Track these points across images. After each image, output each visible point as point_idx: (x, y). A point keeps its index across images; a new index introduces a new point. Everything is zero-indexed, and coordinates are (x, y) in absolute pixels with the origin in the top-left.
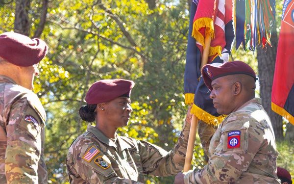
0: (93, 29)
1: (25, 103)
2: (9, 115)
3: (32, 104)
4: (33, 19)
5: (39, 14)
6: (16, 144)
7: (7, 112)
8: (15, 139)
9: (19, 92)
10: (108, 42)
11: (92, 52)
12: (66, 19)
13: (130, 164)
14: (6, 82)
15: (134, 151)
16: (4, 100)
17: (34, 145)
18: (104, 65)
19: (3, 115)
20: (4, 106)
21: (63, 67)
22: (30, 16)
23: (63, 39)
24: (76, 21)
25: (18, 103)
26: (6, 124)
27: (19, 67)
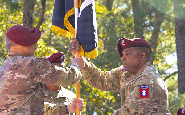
4: (35, 17)
27: (24, 47)
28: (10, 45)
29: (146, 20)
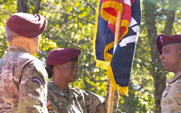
0: (74, 13)
1: (32, 68)
2: (21, 77)
3: (38, 69)
4: (30, 7)
5: (35, 3)
6: (26, 99)
7: (19, 74)
8: (25, 95)
9: (28, 59)
10: (85, 22)
11: (73, 29)
12: (54, 6)
13: (77, 108)
14: (19, 51)
15: (81, 99)
16: (17, 66)
17: (39, 99)
18: (82, 39)
19: (17, 76)
20: (17, 70)
21: (53, 40)
22: (28, 4)
23: (52, 20)
24: (61, 7)
25: (28, 68)
26: (19, 83)
27: (29, 39)
28: (12, 36)
29: (158, 8)
